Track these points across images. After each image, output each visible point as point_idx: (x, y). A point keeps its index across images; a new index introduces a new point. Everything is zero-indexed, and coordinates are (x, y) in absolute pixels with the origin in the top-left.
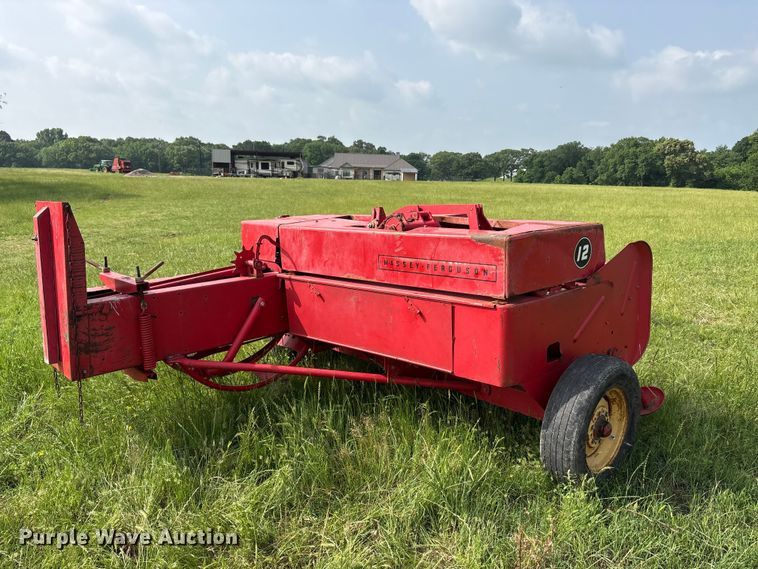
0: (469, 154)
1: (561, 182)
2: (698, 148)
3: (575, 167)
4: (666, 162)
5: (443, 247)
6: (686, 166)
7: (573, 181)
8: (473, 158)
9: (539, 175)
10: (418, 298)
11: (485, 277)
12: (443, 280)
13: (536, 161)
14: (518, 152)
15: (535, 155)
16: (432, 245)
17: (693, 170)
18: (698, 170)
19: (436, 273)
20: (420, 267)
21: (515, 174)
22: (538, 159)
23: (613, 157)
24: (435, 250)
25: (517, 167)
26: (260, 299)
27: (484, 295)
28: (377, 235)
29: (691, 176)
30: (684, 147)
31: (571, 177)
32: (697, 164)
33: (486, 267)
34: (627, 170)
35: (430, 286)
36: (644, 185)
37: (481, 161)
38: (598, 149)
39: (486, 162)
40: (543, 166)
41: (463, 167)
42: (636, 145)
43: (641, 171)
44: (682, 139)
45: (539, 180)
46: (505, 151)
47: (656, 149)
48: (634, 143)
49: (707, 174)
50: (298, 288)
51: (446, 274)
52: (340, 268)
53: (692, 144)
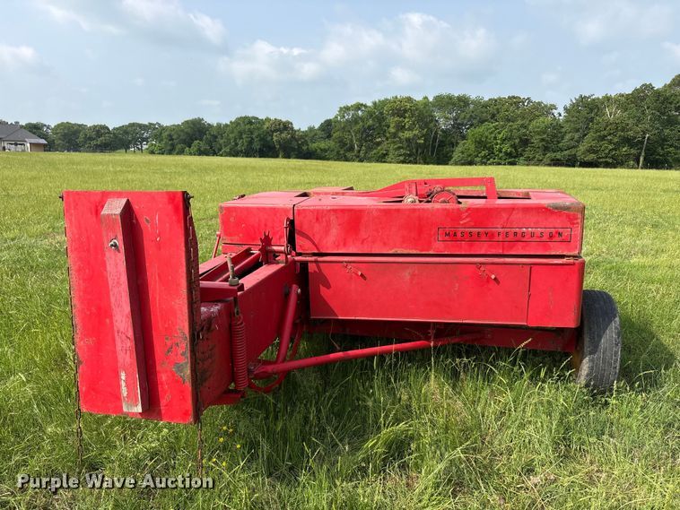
0: (95, 127)
1: (191, 154)
2: (296, 128)
3: (201, 140)
4: (275, 138)
5: (516, 216)
6: (289, 142)
7: (201, 153)
8: (100, 130)
9: (169, 148)
10: (493, 264)
11: (560, 239)
12: (514, 245)
13: (165, 135)
14: (145, 126)
15: (163, 129)
16: (505, 216)
17: (294, 144)
18: (298, 145)
19: (507, 239)
20: (491, 236)
21: (145, 147)
22: (166, 133)
23: (232, 132)
24: (508, 219)
25: (146, 140)
26: (294, 286)
27: (558, 253)
28: (438, 209)
29: (293, 149)
30: (286, 126)
31: (199, 149)
32: (297, 141)
33: (560, 230)
34: (246, 144)
35: (500, 252)
36: (260, 157)
37: (109, 132)
38: (219, 125)
39: (114, 134)
40: (172, 140)
41: (91, 139)
42: (250, 123)
43: (257, 145)
44: (284, 120)
45: (170, 152)
46: (132, 125)
47: (265, 127)
48: (248, 121)
49: (305, 148)
50: (325, 270)
51: (519, 239)
52: (385, 244)
53: (292, 124)
